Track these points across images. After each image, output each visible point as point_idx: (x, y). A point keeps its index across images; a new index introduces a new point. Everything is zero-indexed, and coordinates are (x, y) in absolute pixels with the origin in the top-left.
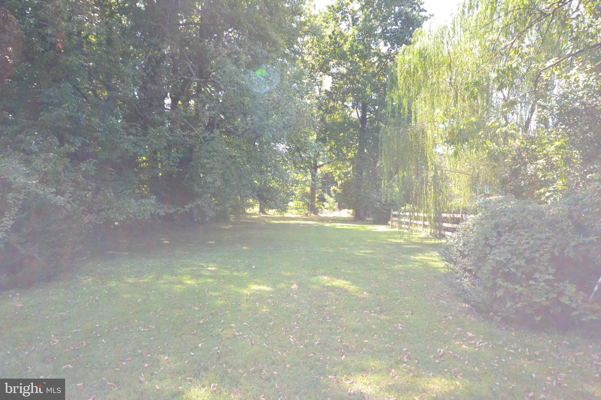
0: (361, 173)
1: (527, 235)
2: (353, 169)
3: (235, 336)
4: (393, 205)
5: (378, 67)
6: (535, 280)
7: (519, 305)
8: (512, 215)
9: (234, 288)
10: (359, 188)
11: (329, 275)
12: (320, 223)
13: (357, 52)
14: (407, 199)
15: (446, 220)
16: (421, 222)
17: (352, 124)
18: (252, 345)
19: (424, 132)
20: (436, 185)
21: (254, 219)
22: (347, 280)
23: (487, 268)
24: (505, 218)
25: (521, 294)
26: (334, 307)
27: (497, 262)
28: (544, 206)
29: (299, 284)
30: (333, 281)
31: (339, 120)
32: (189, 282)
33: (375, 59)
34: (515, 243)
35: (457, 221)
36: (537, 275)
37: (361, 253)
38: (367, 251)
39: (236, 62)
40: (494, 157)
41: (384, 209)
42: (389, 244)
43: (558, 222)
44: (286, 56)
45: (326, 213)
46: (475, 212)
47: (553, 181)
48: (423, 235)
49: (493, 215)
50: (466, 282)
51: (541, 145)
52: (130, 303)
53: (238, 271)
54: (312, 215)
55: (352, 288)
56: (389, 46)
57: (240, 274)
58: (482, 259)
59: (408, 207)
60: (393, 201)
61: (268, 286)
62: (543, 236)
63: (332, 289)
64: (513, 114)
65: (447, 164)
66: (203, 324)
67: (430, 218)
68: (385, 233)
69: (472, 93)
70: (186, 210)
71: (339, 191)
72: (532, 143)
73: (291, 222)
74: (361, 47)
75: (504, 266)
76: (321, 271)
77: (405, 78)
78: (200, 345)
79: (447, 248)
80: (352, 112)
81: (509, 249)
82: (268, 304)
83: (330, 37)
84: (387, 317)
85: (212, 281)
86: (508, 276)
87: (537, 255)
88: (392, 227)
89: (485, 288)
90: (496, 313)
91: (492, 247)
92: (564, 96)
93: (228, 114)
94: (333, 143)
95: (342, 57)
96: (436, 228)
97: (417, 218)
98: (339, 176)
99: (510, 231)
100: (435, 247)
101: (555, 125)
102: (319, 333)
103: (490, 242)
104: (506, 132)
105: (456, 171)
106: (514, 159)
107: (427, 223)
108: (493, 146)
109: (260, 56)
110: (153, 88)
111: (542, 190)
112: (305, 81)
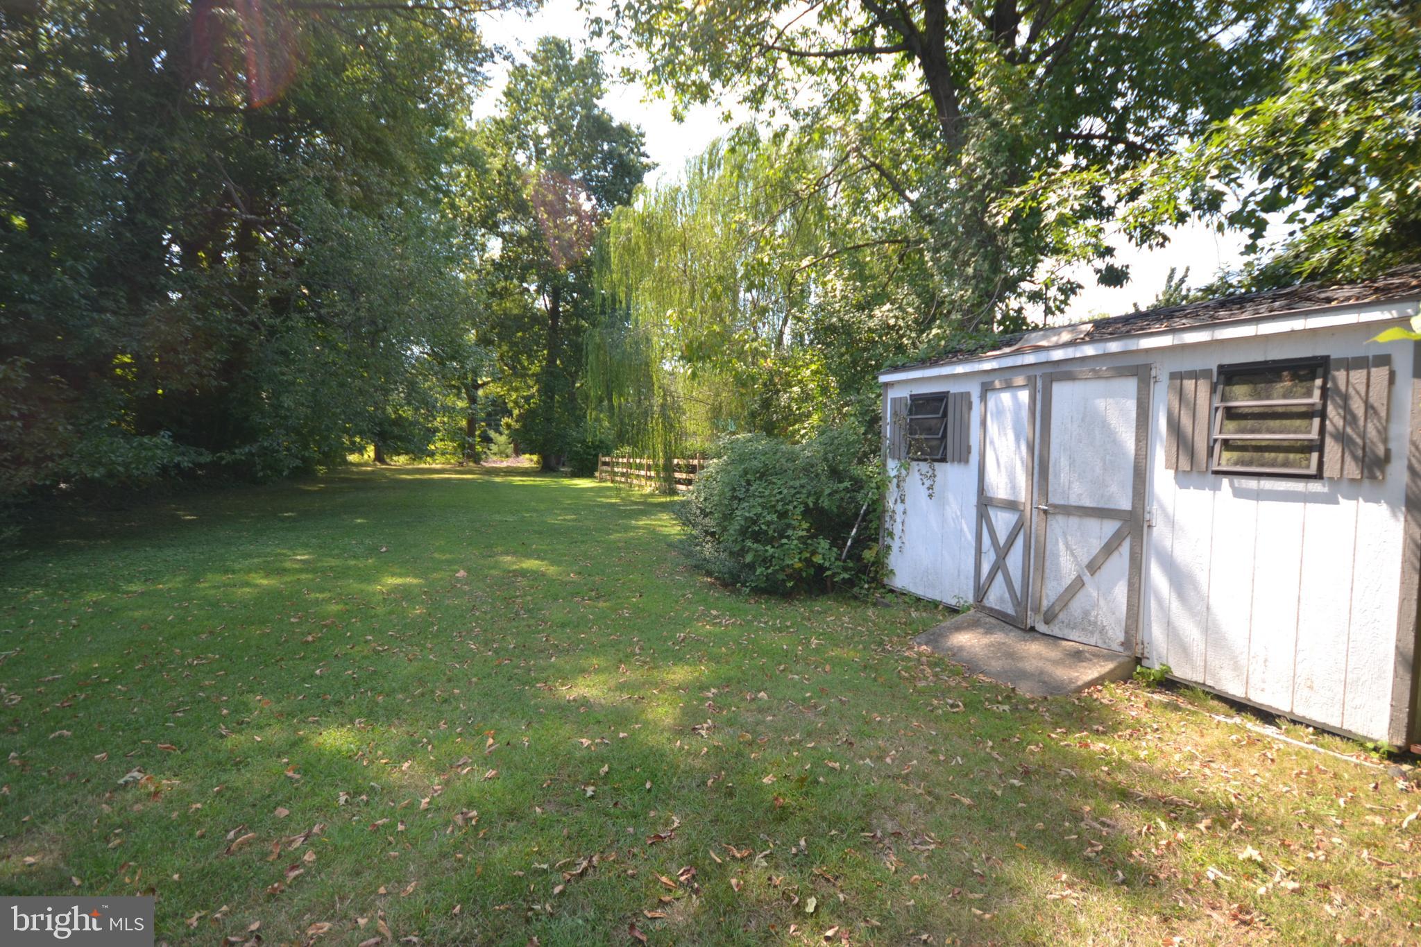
0: (552, 398)
1: (779, 482)
2: (538, 391)
3: (377, 652)
4: (604, 447)
5: (577, 232)
6: (788, 537)
7: (770, 571)
8: (763, 458)
9: (354, 585)
10: (548, 420)
11: (514, 554)
12: (486, 478)
13: (544, 204)
14: (621, 439)
15: (679, 468)
16: (643, 473)
17: (536, 319)
18: (410, 660)
19: (648, 340)
20: (665, 416)
21: (366, 473)
22: (543, 559)
23: (735, 527)
24: (755, 463)
25: (773, 557)
26: (529, 598)
27: (746, 519)
28: (798, 446)
29: (468, 570)
30: (521, 562)
31: (516, 312)
32: (265, 582)
33: (573, 219)
34: (767, 493)
35: (692, 469)
36: (790, 532)
37: (557, 520)
38: (568, 517)
39: (331, 195)
40: (743, 382)
41: (589, 454)
42: (598, 506)
43: (812, 466)
44: (421, 194)
45: (495, 462)
46: (719, 456)
47: (809, 415)
48: (648, 490)
49: (742, 459)
50: (708, 549)
51: (797, 368)
52: (152, 624)
53: (355, 557)
54: (471, 464)
55: (552, 570)
56: (594, 201)
57: (360, 563)
58: (728, 517)
59: (628, 449)
60: (601, 442)
61: (415, 576)
62: (797, 483)
63: (523, 573)
64: (764, 324)
65: (680, 388)
66: (313, 642)
67: (657, 465)
68: (591, 489)
69: (715, 291)
70: (238, 457)
71: (517, 426)
72: (786, 365)
73: (436, 476)
74: (550, 197)
75: (755, 522)
76: (500, 549)
77: (621, 256)
78: (318, 672)
79: (684, 504)
80: (534, 300)
81: (760, 501)
82: (423, 602)
83: (500, 173)
84: (608, 604)
85: (310, 576)
86: (756, 537)
87: (791, 507)
88: (602, 480)
89: (731, 554)
90: (744, 585)
91: (740, 500)
92: (821, 307)
93: (316, 287)
94: (505, 348)
95: (521, 209)
96: (666, 480)
97: (640, 467)
98: (516, 403)
99: (760, 479)
100: (664, 507)
101: (812, 342)
102: (512, 634)
103: (737, 494)
104: (756, 349)
105: (691, 399)
106: (765, 385)
107: (653, 474)
108: (740, 366)
109: (376, 188)
110: (149, 223)
111: (796, 426)
112: (455, 241)
